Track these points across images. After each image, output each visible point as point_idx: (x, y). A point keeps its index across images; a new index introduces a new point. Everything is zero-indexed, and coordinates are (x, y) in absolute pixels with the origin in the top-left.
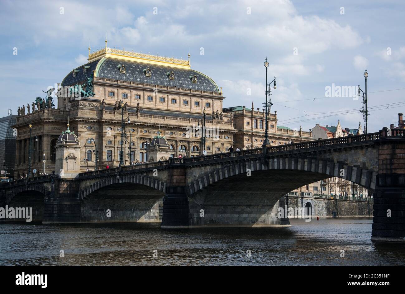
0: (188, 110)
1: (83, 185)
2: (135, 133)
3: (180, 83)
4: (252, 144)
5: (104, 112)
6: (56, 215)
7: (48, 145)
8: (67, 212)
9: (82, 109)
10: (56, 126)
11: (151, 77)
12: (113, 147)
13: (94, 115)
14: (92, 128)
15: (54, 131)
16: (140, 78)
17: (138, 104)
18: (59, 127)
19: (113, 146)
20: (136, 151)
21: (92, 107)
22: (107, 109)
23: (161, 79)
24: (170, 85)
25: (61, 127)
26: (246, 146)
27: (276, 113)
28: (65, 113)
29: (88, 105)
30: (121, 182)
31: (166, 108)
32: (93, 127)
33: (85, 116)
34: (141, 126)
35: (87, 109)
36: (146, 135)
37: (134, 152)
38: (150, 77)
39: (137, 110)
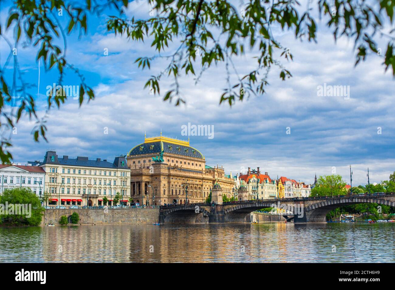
0: (194, 168)
1: (226, 207)
2: (180, 181)
5: (171, 170)
6: (217, 220)
8: (221, 219)
9: (162, 168)
13: (166, 172)
17: (181, 166)
21: (165, 167)
22: (172, 168)
24: (187, 155)
27: (224, 170)
30: (257, 206)
31: (186, 167)
33: (163, 172)
34: (182, 177)
35: (164, 169)
36: (184, 182)
39: (181, 169)
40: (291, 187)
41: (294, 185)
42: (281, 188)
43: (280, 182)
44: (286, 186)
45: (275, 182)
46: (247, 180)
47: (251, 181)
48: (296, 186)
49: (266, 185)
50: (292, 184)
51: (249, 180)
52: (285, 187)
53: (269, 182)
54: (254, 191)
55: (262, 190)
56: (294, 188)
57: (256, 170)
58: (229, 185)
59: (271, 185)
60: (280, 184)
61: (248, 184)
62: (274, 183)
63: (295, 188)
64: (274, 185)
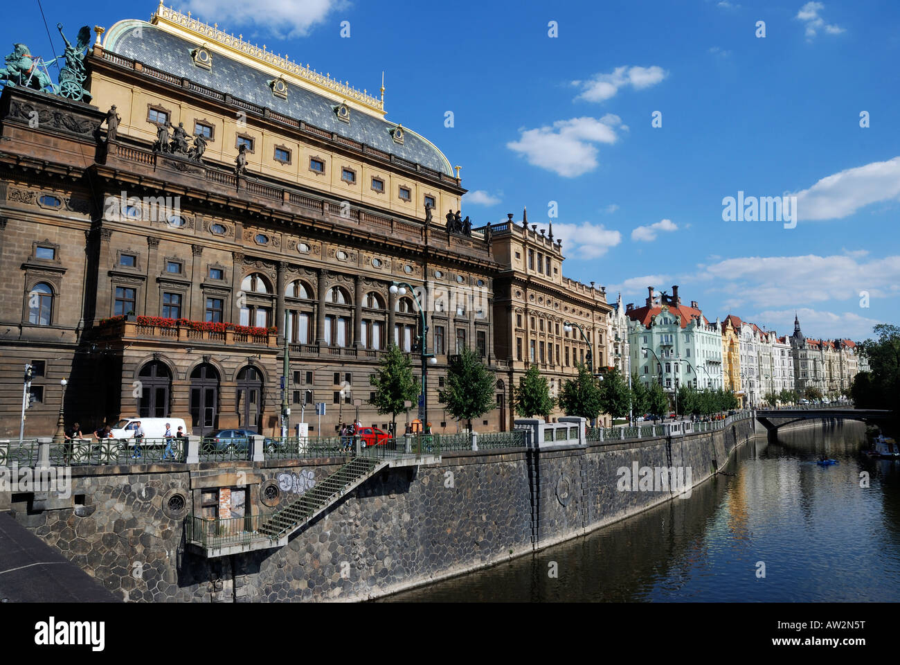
0: (384, 205)
2: (229, 239)
3: (364, 134)
4: (526, 305)
5: (112, 148)
11: (287, 101)
12: (143, 278)
16: (255, 95)
17: (242, 150)
19: (144, 273)
20: (227, 296)
21: (69, 128)
23: (316, 113)
24: (339, 133)
26: (515, 308)
27: (561, 244)
31: (326, 189)
36: (262, 249)
37: (222, 301)
38: (285, 99)
39: (238, 169)
40: (753, 341)
41: (758, 336)
42: (732, 340)
43: (729, 327)
44: (742, 337)
45: (719, 326)
46: (648, 319)
47: (657, 321)
48: (761, 338)
49: (698, 330)
50: (755, 334)
51: (653, 319)
52: (739, 339)
53: (704, 324)
54: (667, 348)
55: (689, 346)
56: (759, 343)
57: (671, 294)
58: (586, 311)
59: (709, 332)
60: (730, 332)
61: (648, 331)
62: (716, 329)
63: (762, 342)
64: (715, 334)
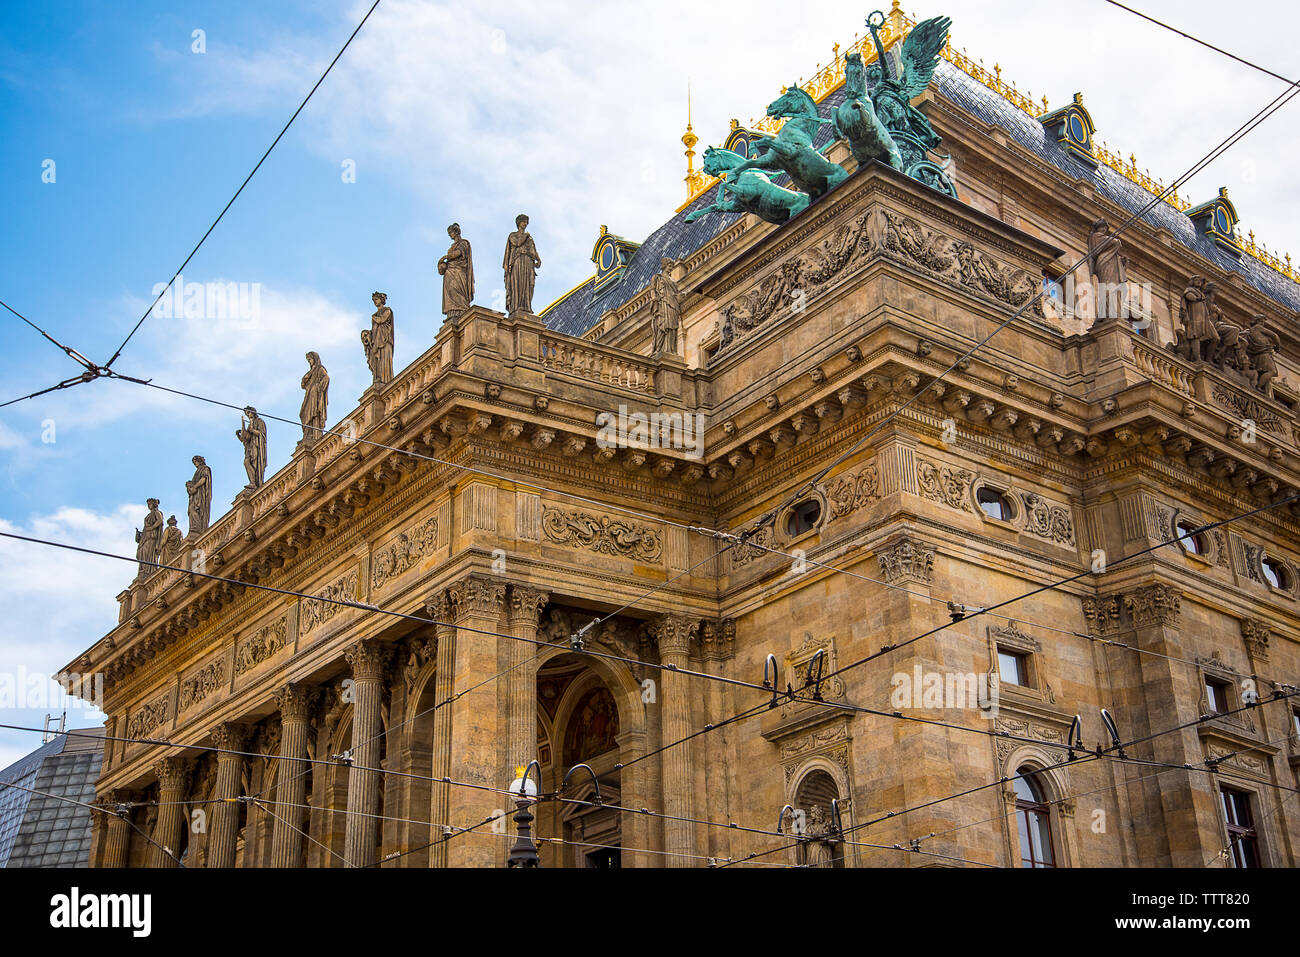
7: (508, 709)
9: (913, 276)
10: (595, 511)
14: (1021, 510)
15: (570, 558)
18: (616, 515)
21: (990, 289)
25: (635, 519)
28: (670, 382)
29: (956, 265)
32: (1029, 501)
